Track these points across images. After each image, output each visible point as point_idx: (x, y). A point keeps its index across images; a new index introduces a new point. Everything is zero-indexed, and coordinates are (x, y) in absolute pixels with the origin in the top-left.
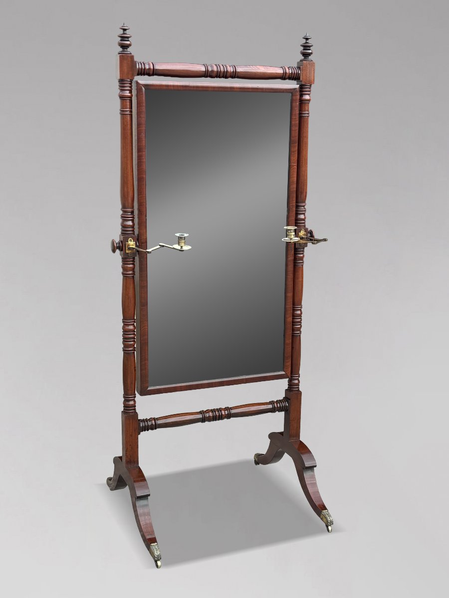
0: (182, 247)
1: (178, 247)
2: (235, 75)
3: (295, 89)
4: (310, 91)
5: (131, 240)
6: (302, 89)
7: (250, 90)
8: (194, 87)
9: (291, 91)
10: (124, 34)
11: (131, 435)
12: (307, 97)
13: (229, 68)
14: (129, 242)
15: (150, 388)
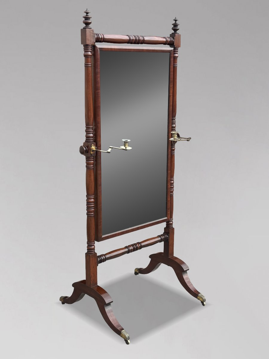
0: (126, 148)
1: (124, 148)
2: (143, 42)
3: (172, 50)
4: (177, 52)
5: (93, 146)
6: (175, 50)
7: (151, 51)
8: (124, 49)
9: (169, 52)
10: (87, 15)
11: (94, 267)
12: (176, 55)
13: (140, 37)
14: (92, 147)
15: (103, 236)
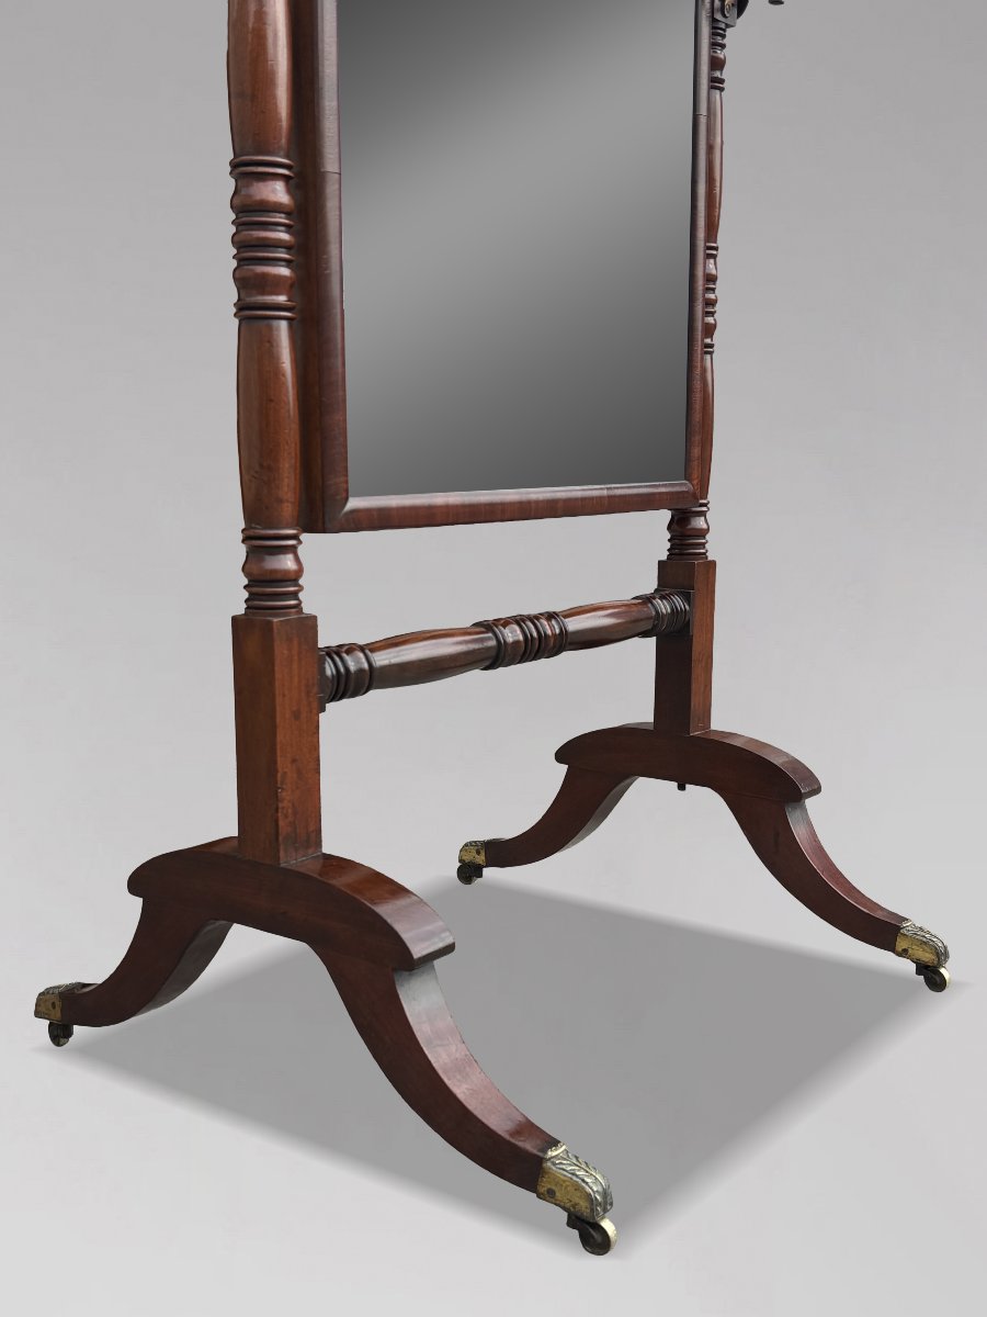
11: (297, 714)
15: (354, 503)
